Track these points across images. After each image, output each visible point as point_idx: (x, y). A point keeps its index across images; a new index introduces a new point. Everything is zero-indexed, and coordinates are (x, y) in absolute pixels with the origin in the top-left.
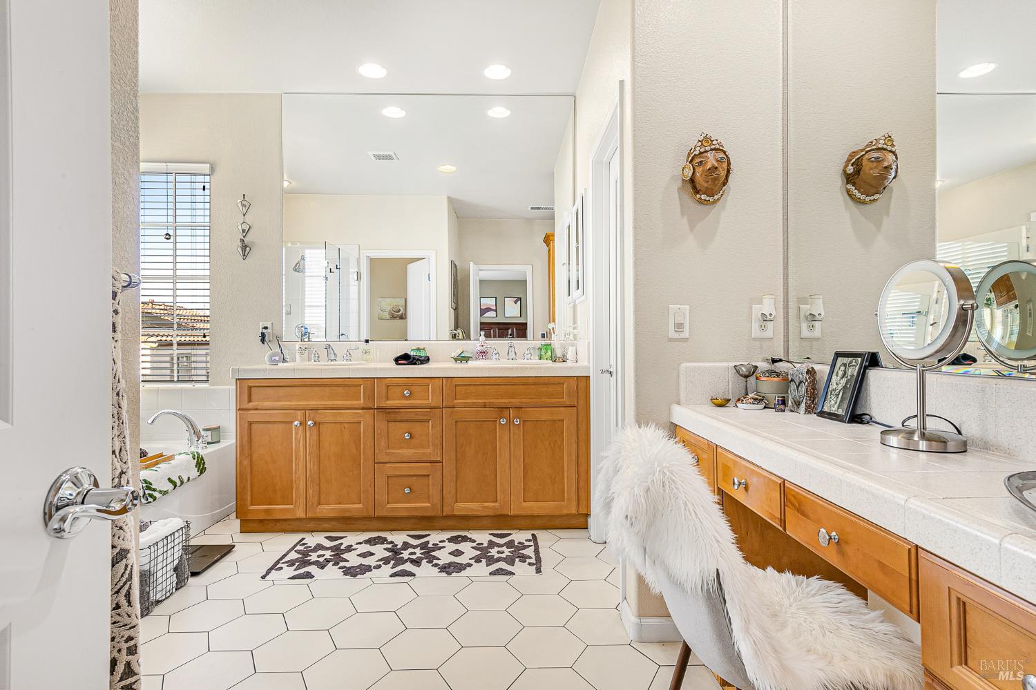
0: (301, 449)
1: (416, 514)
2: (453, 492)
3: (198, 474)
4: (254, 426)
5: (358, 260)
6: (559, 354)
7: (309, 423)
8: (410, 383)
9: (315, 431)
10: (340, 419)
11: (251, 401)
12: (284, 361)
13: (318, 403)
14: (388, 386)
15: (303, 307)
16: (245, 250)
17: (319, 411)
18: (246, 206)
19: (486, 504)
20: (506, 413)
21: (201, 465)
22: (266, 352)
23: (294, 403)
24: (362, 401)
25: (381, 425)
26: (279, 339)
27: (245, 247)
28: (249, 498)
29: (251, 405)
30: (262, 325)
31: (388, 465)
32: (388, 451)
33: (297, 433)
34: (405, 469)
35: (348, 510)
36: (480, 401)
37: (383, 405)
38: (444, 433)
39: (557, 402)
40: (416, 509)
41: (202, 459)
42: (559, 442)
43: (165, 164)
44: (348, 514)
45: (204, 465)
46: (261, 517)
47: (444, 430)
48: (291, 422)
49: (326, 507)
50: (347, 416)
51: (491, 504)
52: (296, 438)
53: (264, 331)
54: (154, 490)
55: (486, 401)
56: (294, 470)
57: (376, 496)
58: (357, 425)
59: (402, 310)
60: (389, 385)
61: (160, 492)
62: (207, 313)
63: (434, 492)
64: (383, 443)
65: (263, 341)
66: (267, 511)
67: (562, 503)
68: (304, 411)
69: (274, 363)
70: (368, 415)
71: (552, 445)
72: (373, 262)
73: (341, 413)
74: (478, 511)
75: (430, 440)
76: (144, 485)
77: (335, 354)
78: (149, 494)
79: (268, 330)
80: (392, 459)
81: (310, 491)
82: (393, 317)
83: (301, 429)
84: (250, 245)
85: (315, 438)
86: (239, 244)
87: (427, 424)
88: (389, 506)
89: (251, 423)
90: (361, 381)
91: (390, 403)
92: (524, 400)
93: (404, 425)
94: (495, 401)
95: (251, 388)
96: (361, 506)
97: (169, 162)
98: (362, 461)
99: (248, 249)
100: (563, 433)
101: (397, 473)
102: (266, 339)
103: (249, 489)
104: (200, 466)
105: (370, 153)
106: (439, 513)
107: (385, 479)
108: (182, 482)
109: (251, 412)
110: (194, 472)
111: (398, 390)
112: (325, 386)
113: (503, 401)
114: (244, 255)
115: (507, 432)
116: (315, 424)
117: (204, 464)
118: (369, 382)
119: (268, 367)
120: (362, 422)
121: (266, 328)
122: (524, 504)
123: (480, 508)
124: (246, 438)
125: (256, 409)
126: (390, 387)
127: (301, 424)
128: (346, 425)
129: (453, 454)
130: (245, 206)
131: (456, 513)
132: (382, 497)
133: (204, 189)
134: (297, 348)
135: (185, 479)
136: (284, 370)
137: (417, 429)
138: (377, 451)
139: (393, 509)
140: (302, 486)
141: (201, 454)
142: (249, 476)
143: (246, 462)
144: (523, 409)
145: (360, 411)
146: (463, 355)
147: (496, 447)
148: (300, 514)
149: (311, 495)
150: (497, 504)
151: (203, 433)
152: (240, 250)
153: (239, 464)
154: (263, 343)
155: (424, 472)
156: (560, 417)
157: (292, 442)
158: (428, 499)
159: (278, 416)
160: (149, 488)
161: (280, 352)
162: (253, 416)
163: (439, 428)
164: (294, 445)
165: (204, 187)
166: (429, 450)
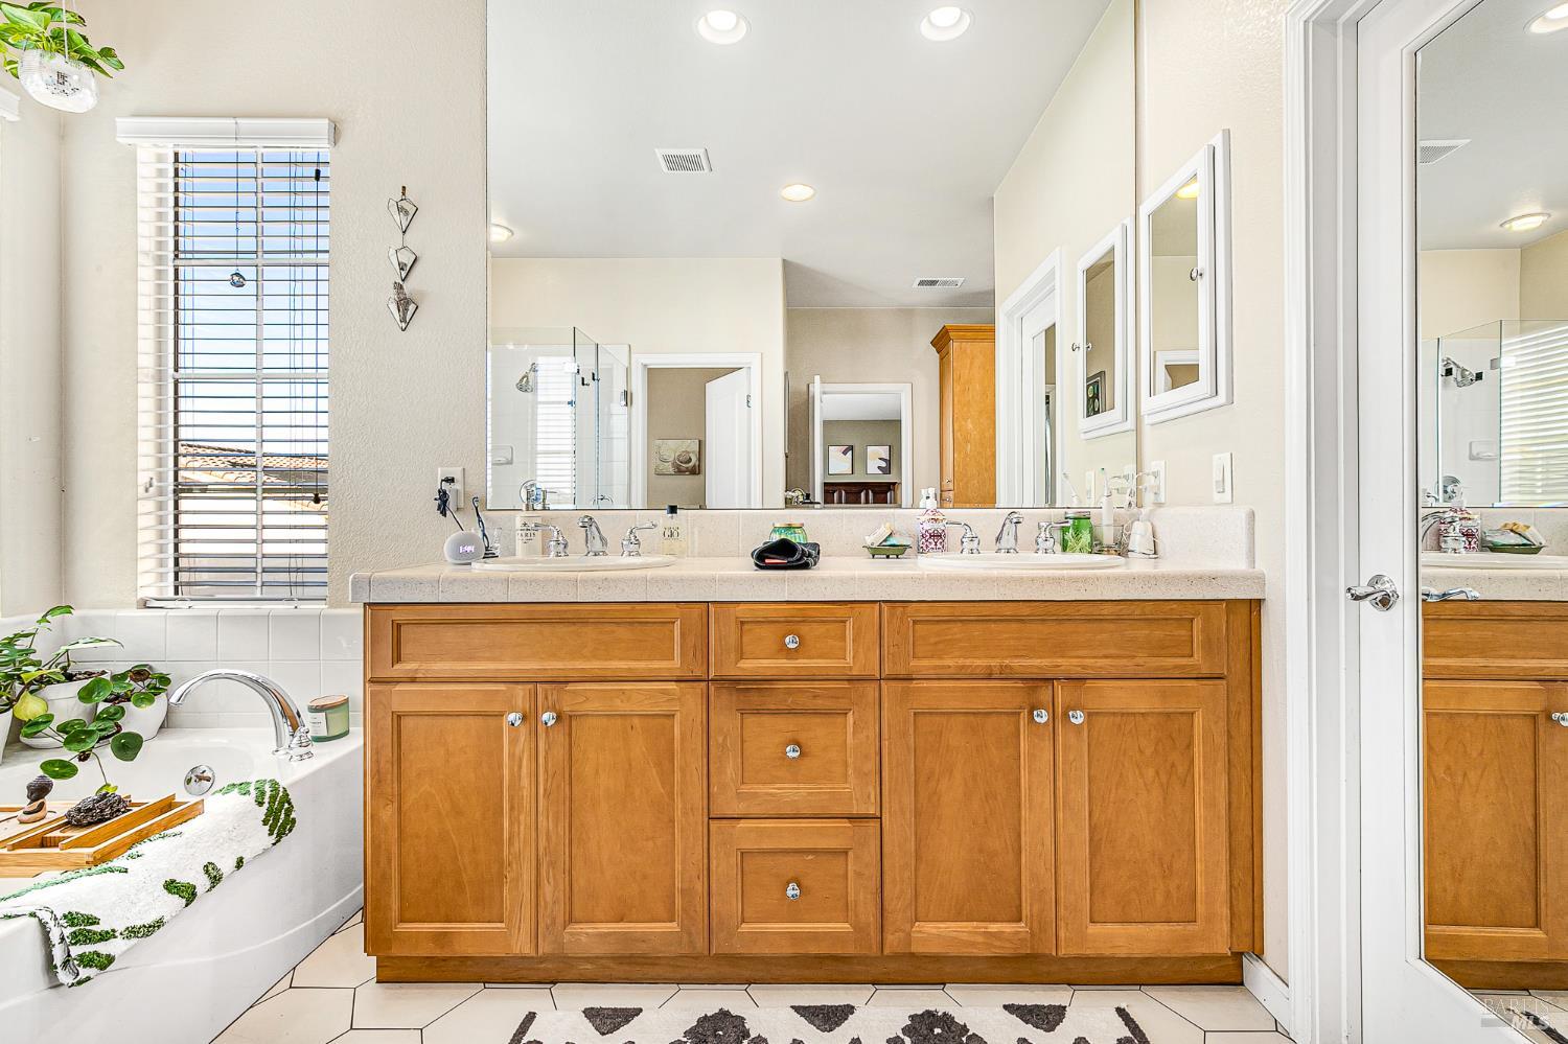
0: (525, 782)
1: (813, 950)
2: (909, 893)
3: (273, 838)
4: (405, 722)
5: (628, 371)
6: (1108, 537)
7: (545, 716)
8: (800, 616)
9: (560, 737)
10: (622, 706)
11: (399, 660)
12: (489, 554)
13: (569, 665)
14: (742, 623)
15: (534, 453)
16: (407, 310)
17: (570, 687)
18: (407, 209)
19: (994, 927)
20: (1045, 694)
21: (279, 815)
22: (447, 533)
23: (505, 666)
24: (677, 662)
25: (725, 721)
26: (478, 505)
27: (405, 304)
28: (395, 906)
29: (401, 669)
30: (441, 474)
31: (743, 824)
32: (745, 789)
33: (513, 742)
34: (787, 835)
35: (643, 938)
36: (978, 662)
37: (731, 671)
38: (885, 743)
39: (1176, 667)
40: (815, 937)
41: (286, 799)
42: (1181, 770)
43: (233, 121)
44: (639, 949)
45: (288, 815)
46: (425, 951)
47: (885, 735)
48: (501, 715)
49: (589, 928)
50: (641, 699)
51: (1007, 928)
52: (512, 755)
53: (446, 486)
54: (105, 936)
55: (993, 663)
56: (506, 835)
57: (713, 902)
58: (666, 721)
59: (694, 460)
60: (748, 619)
61: (132, 932)
62: (323, 449)
63: (862, 897)
64: (730, 769)
65: (443, 508)
66: (440, 938)
67: (1190, 927)
68: (531, 686)
69: (465, 561)
70: (692, 697)
71: (1164, 779)
72: (653, 374)
73: (623, 692)
74: (973, 944)
75: (850, 760)
76: (68, 931)
77: (602, 539)
78: (81, 957)
79: (457, 486)
80: (755, 810)
81: (547, 890)
82: (679, 471)
83: (524, 732)
84: (414, 298)
85: (560, 752)
86: (392, 294)
87: (840, 719)
88: (745, 928)
89: (399, 717)
90: (676, 612)
91: (749, 666)
92: (1089, 662)
93: (781, 722)
94: (1016, 663)
95: (399, 626)
96: (673, 927)
97: (239, 117)
98: (678, 814)
99: (412, 308)
100: (1190, 745)
101: (766, 845)
102: (451, 504)
103: (395, 882)
104: (276, 820)
105: (659, 153)
106: (875, 951)
107: (734, 860)
108: (216, 880)
109: (399, 687)
110: (262, 837)
111: (766, 632)
112: (584, 622)
113: (1037, 662)
114: (403, 320)
115: (1048, 744)
116: (559, 718)
117: (289, 812)
118: (696, 611)
119: (448, 570)
120: (678, 716)
121: (451, 480)
122: (1093, 929)
123: (980, 939)
124: (387, 752)
125: (413, 680)
126: (746, 627)
127: (524, 718)
128: (636, 721)
129: (908, 801)
130: (407, 213)
131: (916, 948)
132: (727, 903)
133: (318, 176)
134: (519, 524)
135: (226, 865)
136: (486, 581)
137: (818, 732)
138: (714, 789)
139: (756, 937)
140: (527, 876)
141: (283, 783)
142: (395, 849)
143: (388, 814)
144: (1089, 684)
145: (672, 686)
146: (892, 541)
147: (1019, 780)
148: (522, 945)
149: (549, 899)
150: (1021, 927)
151: (307, 718)
152: (393, 307)
153: (372, 819)
154: (445, 515)
155: (833, 844)
156: (1185, 707)
157: (500, 766)
158: (846, 910)
159: (466, 697)
160: (81, 937)
161: (480, 535)
162: (404, 697)
163: (873, 732)
164: (506, 772)
165: (318, 172)
166: (845, 788)
